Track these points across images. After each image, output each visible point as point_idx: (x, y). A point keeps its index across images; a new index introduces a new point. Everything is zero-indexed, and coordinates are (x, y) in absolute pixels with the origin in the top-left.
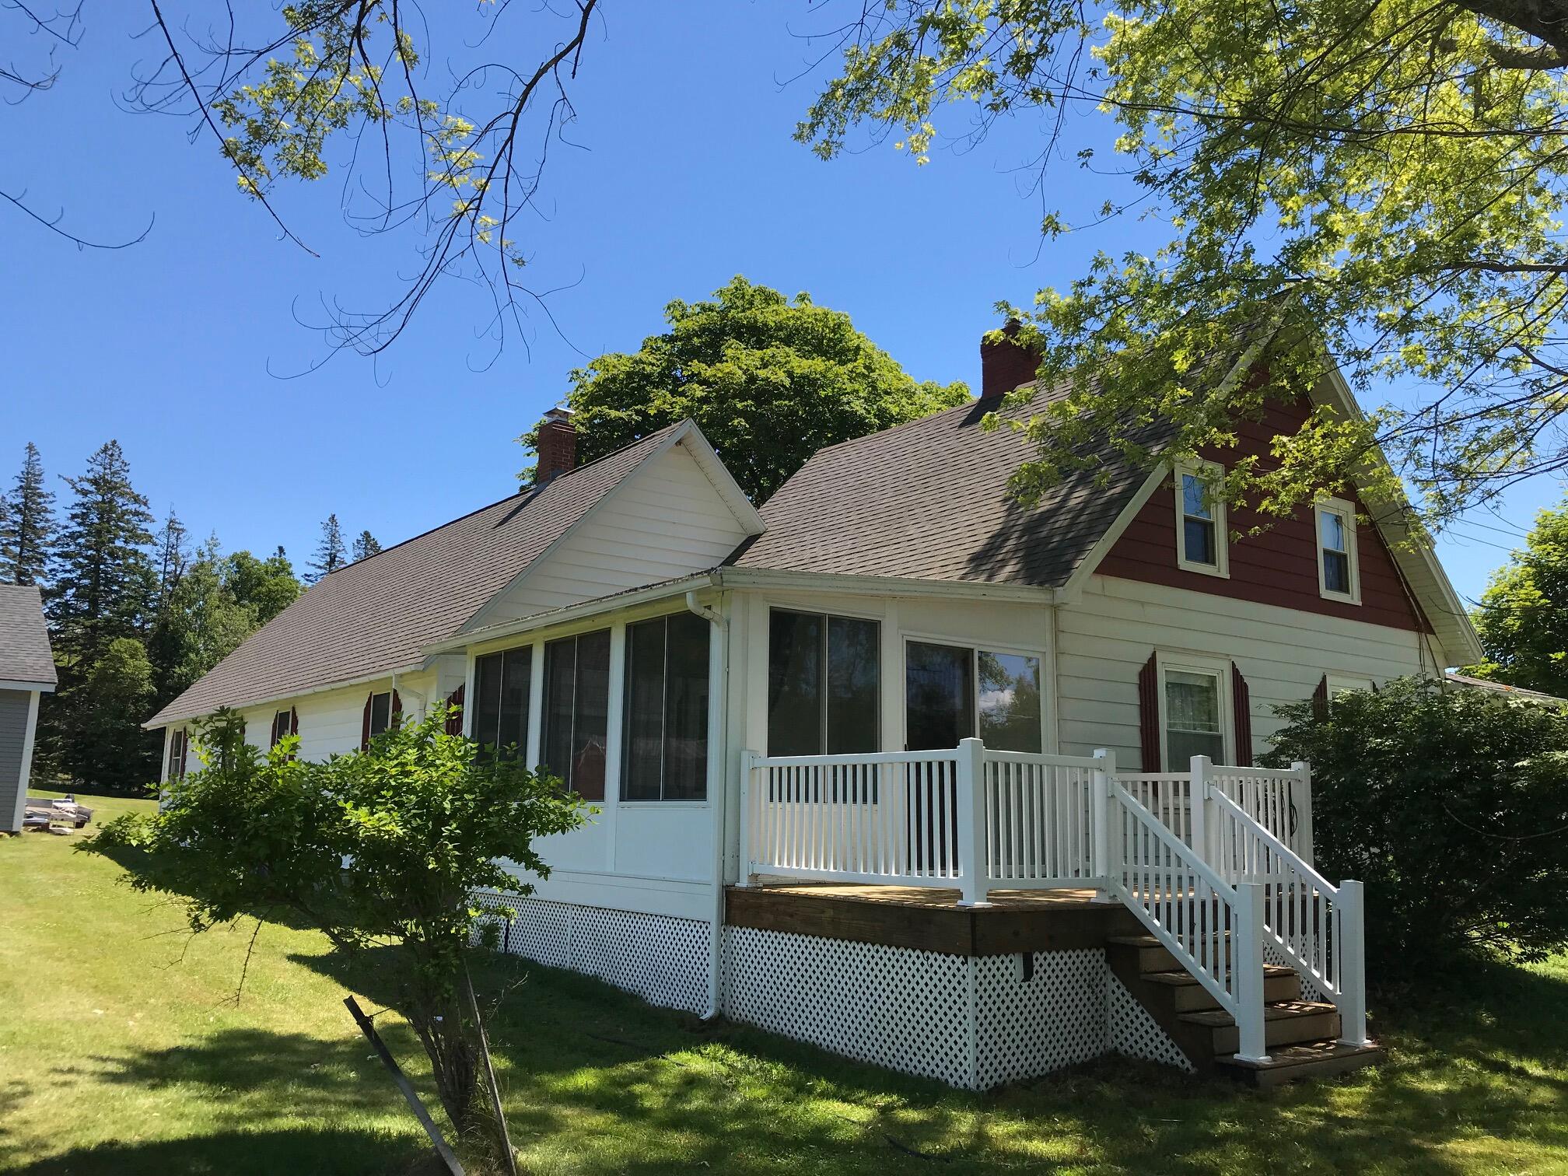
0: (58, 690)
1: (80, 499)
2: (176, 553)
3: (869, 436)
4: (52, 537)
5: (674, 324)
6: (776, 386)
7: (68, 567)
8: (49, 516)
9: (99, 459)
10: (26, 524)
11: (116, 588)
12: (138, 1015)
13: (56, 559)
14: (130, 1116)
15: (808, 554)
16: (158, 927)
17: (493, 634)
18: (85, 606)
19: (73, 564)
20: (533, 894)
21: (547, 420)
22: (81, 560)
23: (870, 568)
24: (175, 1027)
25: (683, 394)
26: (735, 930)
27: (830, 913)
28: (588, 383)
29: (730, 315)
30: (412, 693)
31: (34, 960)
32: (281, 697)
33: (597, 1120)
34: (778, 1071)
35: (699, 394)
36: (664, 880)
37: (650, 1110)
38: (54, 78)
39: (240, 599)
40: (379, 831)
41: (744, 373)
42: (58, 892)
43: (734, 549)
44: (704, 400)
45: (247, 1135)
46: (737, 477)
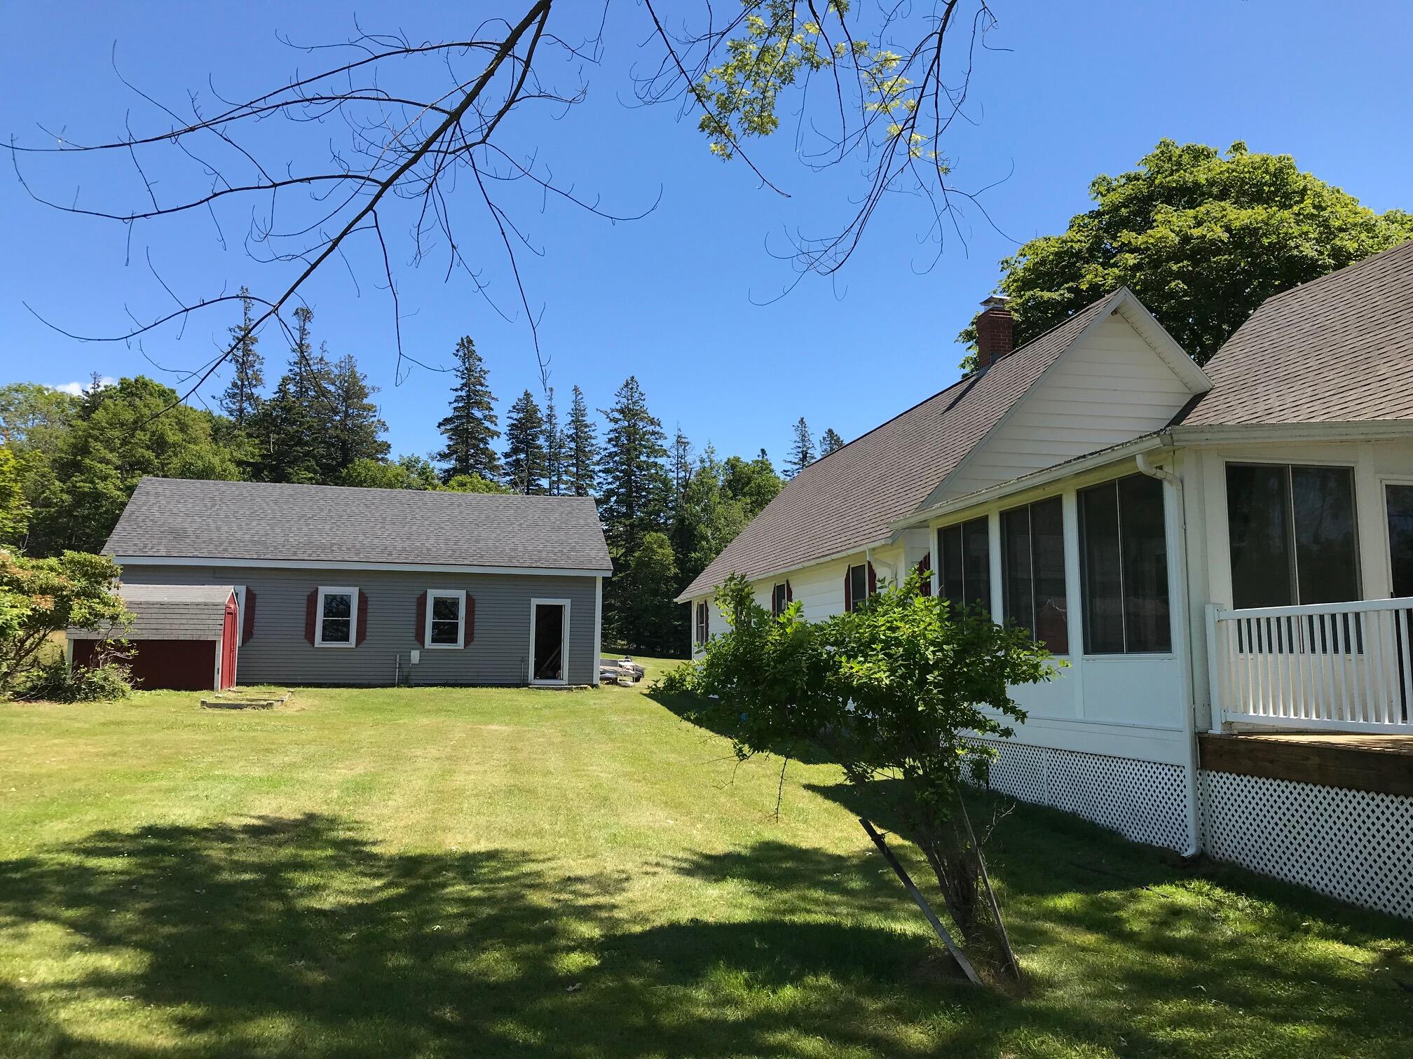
0: (614, 574)
1: (612, 426)
2: (686, 463)
3: (1324, 277)
4: (596, 458)
5: (1100, 200)
6: (1213, 242)
7: (610, 480)
8: (593, 442)
9: (623, 392)
10: (578, 449)
11: (644, 494)
12: (699, 826)
13: (601, 474)
14: (704, 902)
15: (1261, 407)
16: (704, 759)
17: (951, 508)
18: (624, 510)
19: (613, 477)
20: (1013, 736)
21: (982, 310)
22: (618, 473)
23: (1336, 414)
24: (726, 837)
25: (1115, 265)
26: (1211, 774)
27: (1315, 760)
28: (1018, 270)
29: (1157, 182)
30: (884, 564)
31: (620, 781)
32: (777, 572)
33: (1089, 939)
34: (1267, 910)
35: (1131, 262)
36: (1134, 727)
37: (1139, 933)
38: (584, 92)
39: (735, 495)
40: (871, 679)
41: (1177, 235)
42: (630, 731)
43: (1180, 409)
44: (1137, 267)
45: (793, 924)
46: (1178, 338)
